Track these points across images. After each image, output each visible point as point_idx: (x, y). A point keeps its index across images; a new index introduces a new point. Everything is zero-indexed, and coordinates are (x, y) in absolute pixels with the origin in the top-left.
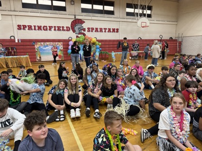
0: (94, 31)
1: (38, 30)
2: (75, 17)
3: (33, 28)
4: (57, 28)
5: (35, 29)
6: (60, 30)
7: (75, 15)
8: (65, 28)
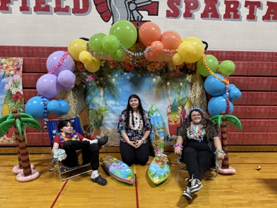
0: (197, 14)
4: (32, 2)
6: (47, 9)
8: (69, 2)
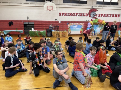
0: (103, 16)
1: (70, 15)
2: (92, 8)
3: (67, 14)
4: (80, 15)
5: (68, 15)
6: (82, 16)
7: (92, 6)
8: (85, 15)
